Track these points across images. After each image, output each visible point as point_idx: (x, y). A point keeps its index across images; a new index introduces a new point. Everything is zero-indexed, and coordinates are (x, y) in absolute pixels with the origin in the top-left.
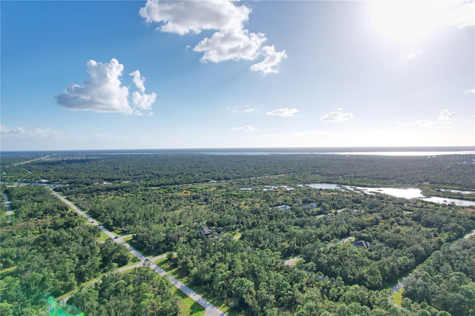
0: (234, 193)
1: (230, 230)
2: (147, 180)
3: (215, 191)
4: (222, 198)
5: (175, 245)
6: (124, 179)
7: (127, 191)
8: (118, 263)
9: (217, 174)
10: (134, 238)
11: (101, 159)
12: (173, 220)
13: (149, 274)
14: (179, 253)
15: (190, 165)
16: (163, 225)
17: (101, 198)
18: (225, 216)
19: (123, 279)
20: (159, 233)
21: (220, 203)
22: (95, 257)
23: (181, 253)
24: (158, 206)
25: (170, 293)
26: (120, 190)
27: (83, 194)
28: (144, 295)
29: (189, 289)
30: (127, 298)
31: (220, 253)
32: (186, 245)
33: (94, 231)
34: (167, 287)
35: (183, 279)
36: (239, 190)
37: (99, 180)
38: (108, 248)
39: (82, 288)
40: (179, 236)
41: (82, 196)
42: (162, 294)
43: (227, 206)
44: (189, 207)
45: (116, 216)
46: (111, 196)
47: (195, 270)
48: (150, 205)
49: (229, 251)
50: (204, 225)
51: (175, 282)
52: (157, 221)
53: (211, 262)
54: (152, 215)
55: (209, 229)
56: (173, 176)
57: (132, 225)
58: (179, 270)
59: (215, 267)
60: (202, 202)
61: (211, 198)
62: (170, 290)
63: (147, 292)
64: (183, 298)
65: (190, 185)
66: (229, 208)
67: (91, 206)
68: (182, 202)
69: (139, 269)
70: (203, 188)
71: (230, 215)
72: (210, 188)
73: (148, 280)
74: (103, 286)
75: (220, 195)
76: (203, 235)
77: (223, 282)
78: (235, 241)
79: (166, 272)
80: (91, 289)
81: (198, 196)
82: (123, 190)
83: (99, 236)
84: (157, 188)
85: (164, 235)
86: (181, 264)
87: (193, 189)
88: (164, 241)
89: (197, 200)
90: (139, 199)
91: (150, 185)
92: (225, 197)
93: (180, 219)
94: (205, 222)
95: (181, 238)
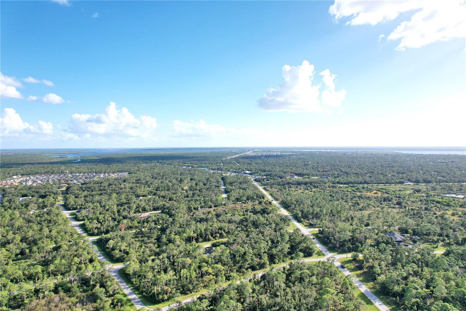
0: (437, 199)
1: (430, 242)
2: (335, 177)
3: (411, 194)
4: (420, 203)
5: (362, 246)
6: (313, 175)
7: (315, 187)
8: (304, 253)
9: (414, 175)
10: (321, 232)
11: (294, 155)
12: (361, 220)
13: (332, 270)
14: (365, 255)
15: (382, 164)
16: (350, 224)
17: (292, 190)
18: (423, 224)
19: (307, 269)
20: (345, 231)
21: (417, 209)
22: (285, 244)
23: (368, 256)
24: (345, 204)
25: (353, 295)
26: (309, 184)
27: (277, 186)
28: (327, 290)
29: (374, 297)
30: (310, 288)
31: (415, 266)
32: (373, 248)
33: (284, 220)
34: (350, 288)
35: (369, 284)
36: (445, 196)
37: (291, 174)
38: (296, 238)
39: (273, 268)
40: (366, 238)
41: (276, 187)
42: (344, 294)
43: (426, 213)
44: (379, 209)
45: (304, 209)
46: (300, 189)
47: (382, 278)
48: (337, 202)
49: (427, 266)
50: (396, 231)
51: (360, 285)
52: (343, 219)
53: (403, 274)
54: (338, 212)
55: (402, 235)
56: (362, 175)
57: (319, 219)
58: (364, 273)
59: (408, 280)
60: (394, 205)
61: (406, 202)
62: (354, 291)
63: (330, 287)
64: (368, 303)
65: (381, 186)
66: (429, 215)
67: (283, 197)
68: (371, 202)
69: (323, 263)
70: (396, 190)
71: (430, 224)
72: (404, 190)
73: (331, 275)
74: (289, 272)
75: (417, 200)
76: (394, 242)
77: (418, 300)
78: (437, 256)
79: (350, 272)
80: (279, 271)
81: (390, 198)
82: (312, 185)
83: (288, 225)
84: (345, 185)
85: (350, 234)
86: (367, 268)
87: (384, 190)
88: (350, 240)
89: (388, 202)
90: (326, 195)
91: (337, 182)
92: (425, 202)
93: (368, 220)
94: (397, 227)
95: (368, 240)
